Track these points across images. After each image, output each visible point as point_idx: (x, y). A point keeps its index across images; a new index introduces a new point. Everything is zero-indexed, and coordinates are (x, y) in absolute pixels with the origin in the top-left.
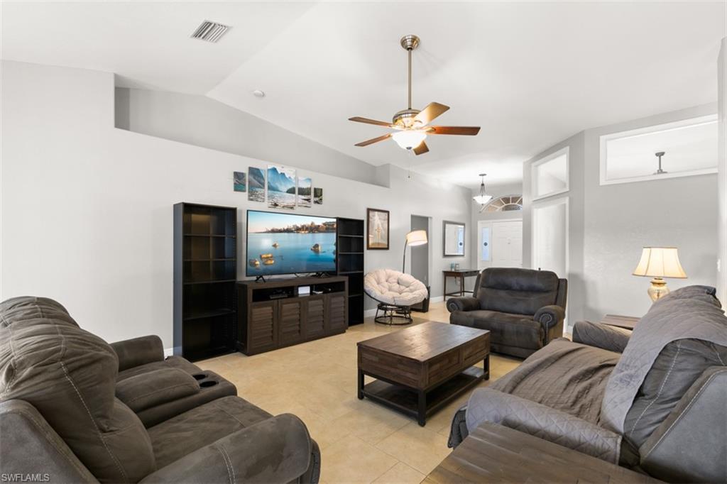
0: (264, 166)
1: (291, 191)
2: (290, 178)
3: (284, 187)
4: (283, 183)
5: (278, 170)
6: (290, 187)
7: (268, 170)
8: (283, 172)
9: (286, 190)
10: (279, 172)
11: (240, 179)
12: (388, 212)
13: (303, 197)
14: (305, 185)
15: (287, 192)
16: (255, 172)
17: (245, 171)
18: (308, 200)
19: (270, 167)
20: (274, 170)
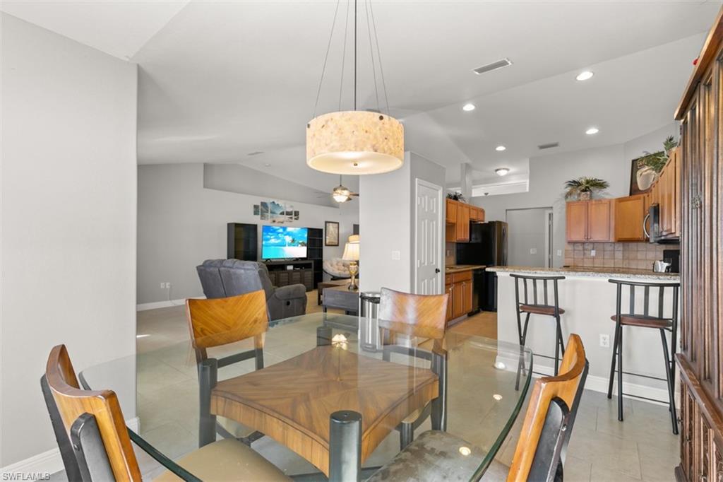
0: (268, 201)
1: (282, 213)
2: (281, 206)
3: (279, 212)
4: (278, 209)
6: (282, 211)
7: (271, 203)
8: (278, 203)
10: (276, 204)
11: (257, 209)
12: (338, 223)
13: (289, 216)
14: (289, 210)
15: (280, 214)
16: (264, 204)
17: (259, 204)
18: (291, 218)
19: (271, 201)
20: (274, 202)
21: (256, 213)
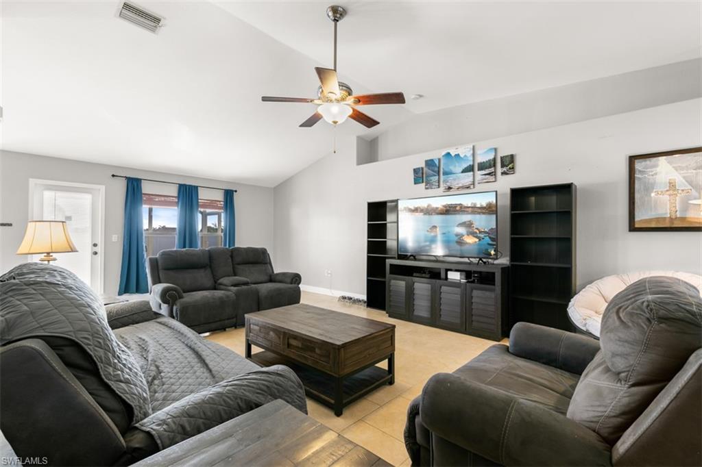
0: (436, 155)
1: (470, 169)
2: (465, 156)
3: (458, 168)
4: (457, 164)
5: (451, 153)
6: (465, 165)
7: (443, 156)
8: (457, 153)
9: (461, 170)
10: (453, 155)
11: (417, 174)
13: (484, 172)
14: (482, 158)
15: (462, 172)
16: (430, 163)
17: (423, 165)
18: (493, 174)
19: (444, 153)
20: (448, 154)
21: (417, 181)
